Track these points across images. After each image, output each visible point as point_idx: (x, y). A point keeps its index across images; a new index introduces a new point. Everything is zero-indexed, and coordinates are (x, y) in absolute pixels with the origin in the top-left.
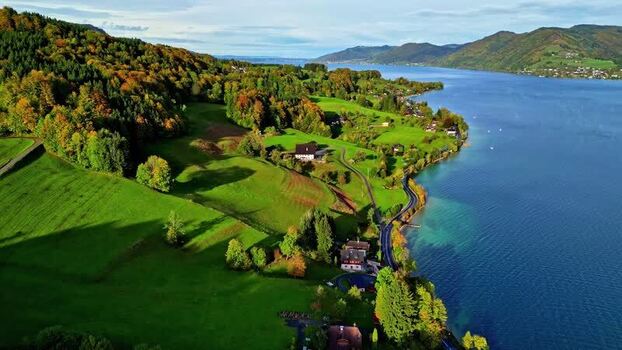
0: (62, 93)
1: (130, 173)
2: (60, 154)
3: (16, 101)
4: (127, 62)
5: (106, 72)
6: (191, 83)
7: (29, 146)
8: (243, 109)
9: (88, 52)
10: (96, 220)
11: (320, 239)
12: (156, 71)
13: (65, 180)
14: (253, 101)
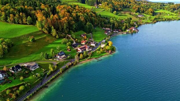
0: (108, 4)
1: (112, 13)
3: (103, 5)
4: (118, 1)
5: (114, 2)
6: (127, 5)
7: (104, 10)
8: (134, 9)
12: (122, 3)
13: (106, 12)
14: (136, 8)
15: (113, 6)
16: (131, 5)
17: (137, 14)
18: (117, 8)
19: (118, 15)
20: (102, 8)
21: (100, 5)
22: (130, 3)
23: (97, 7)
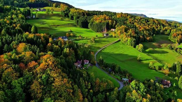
1: (135, 47)
2: (123, 42)
3: (118, 31)
4: (144, 24)
6: (160, 29)
7: (118, 39)
8: (174, 37)
9: (135, 22)
10: (125, 53)
11: (177, 69)
12: (151, 26)
13: (122, 46)
14: (179, 35)
15: (136, 33)
16: (166, 30)
18: (143, 36)
19: (147, 50)
21: (113, 31)
22: (164, 26)
23: (105, 35)
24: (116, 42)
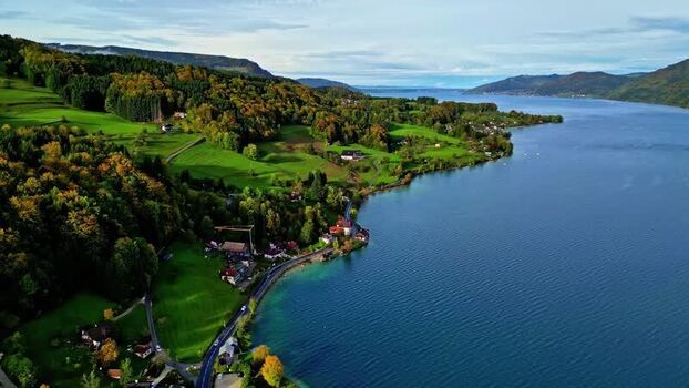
0: (215, 115)
1: (240, 151)
2: (212, 142)
3: (195, 118)
4: (254, 98)
5: (239, 104)
6: (293, 112)
7: (200, 138)
8: (321, 129)
9: (232, 92)
12: (271, 104)
13: (214, 151)
14: (329, 124)
15: (238, 121)
16: (305, 114)
17: (337, 148)
18: (255, 128)
19: (266, 158)
20: (190, 132)
21: (180, 118)
22: (300, 103)
23: (163, 128)
24: (196, 144)
